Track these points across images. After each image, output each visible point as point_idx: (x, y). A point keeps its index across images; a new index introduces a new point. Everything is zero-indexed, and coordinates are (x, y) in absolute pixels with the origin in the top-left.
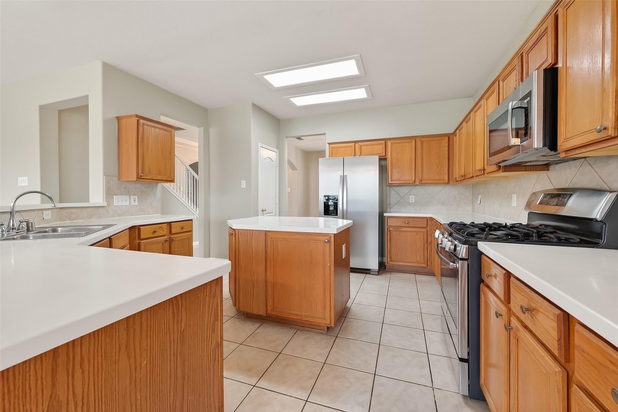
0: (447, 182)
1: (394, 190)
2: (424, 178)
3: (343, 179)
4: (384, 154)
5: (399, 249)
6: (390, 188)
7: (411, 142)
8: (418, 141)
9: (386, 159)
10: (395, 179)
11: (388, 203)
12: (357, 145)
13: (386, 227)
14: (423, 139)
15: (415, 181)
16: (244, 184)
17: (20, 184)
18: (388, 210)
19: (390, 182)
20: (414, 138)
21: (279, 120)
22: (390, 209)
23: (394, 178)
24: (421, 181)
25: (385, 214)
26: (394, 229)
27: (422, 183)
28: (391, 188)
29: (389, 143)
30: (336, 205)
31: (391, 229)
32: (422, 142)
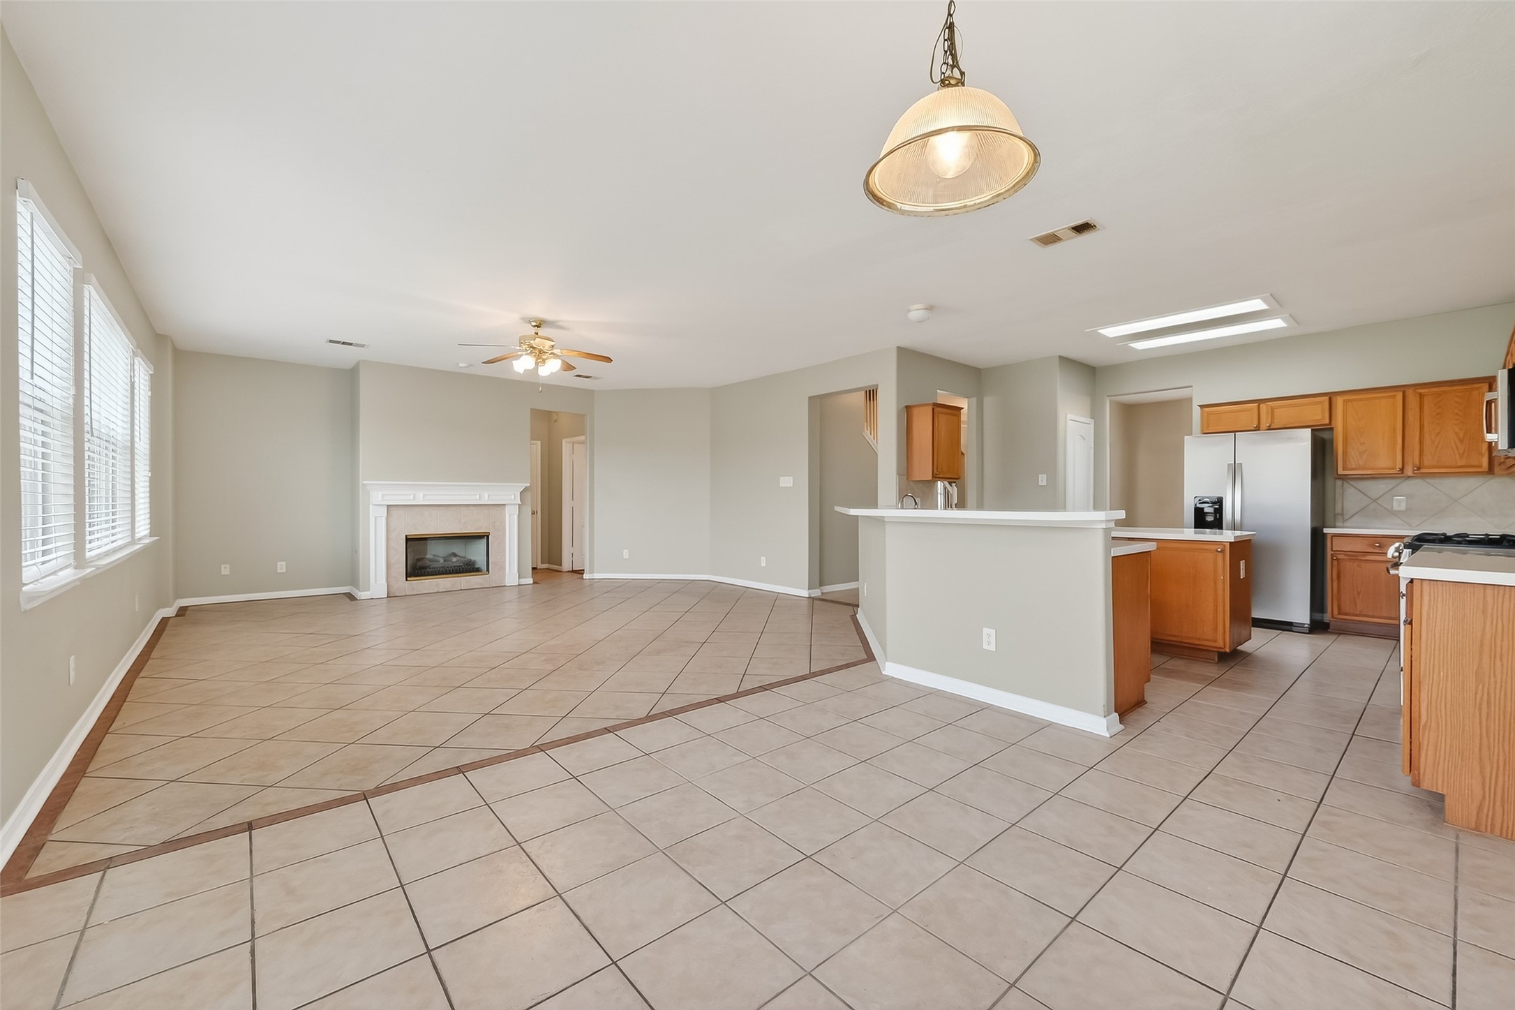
0: (1487, 470)
1: (1353, 486)
2: (1426, 463)
3: (1235, 470)
4: (1327, 421)
5: (1359, 593)
6: (1343, 483)
7: (1394, 397)
8: (1410, 393)
9: (1332, 429)
10: (1354, 467)
11: (1338, 510)
12: (1263, 407)
13: (1329, 553)
14: (1421, 391)
15: (1402, 470)
16: (1043, 480)
17: (782, 485)
18: (1338, 524)
19: (1340, 471)
20: (1403, 389)
21: (1095, 368)
22: (1343, 522)
23: (1352, 464)
24: (1419, 469)
25: (1326, 530)
26: (1346, 557)
27: (1421, 472)
28: (1346, 485)
29: (1339, 402)
30: (1219, 511)
31: (1340, 557)
32: (1421, 396)
